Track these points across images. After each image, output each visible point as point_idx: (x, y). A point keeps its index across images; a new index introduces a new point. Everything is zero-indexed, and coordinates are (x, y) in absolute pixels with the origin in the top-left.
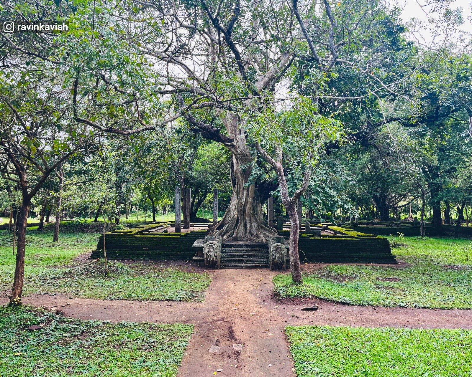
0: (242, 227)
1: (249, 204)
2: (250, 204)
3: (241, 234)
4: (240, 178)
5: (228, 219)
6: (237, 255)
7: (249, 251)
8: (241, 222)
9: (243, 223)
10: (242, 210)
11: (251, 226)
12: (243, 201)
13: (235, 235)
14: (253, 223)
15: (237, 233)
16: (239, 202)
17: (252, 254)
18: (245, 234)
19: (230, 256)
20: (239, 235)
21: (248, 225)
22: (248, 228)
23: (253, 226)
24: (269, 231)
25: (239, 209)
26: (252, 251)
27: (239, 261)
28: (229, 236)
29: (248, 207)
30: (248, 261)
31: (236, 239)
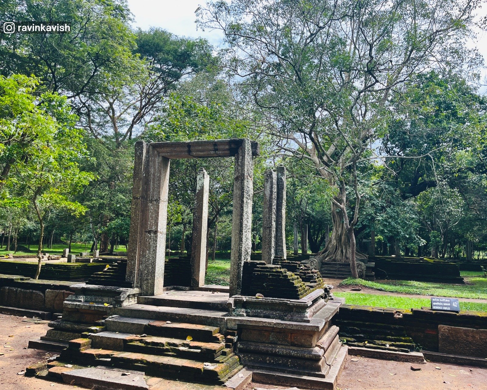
0: (339, 252)
1: (343, 235)
2: (345, 235)
3: (338, 257)
4: (336, 216)
5: (330, 246)
6: (332, 270)
7: (341, 268)
8: (339, 249)
9: (340, 249)
10: (339, 239)
11: (346, 252)
12: (340, 232)
13: (334, 257)
14: (348, 250)
15: (336, 257)
16: (336, 234)
17: (343, 269)
18: (342, 258)
19: (326, 270)
20: (337, 258)
21: (344, 251)
22: (344, 254)
23: (348, 251)
24: (360, 256)
25: (337, 238)
26: (343, 268)
27: (332, 274)
28: (330, 258)
29: (343, 237)
30: (339, 274)
31: (334, 260)
